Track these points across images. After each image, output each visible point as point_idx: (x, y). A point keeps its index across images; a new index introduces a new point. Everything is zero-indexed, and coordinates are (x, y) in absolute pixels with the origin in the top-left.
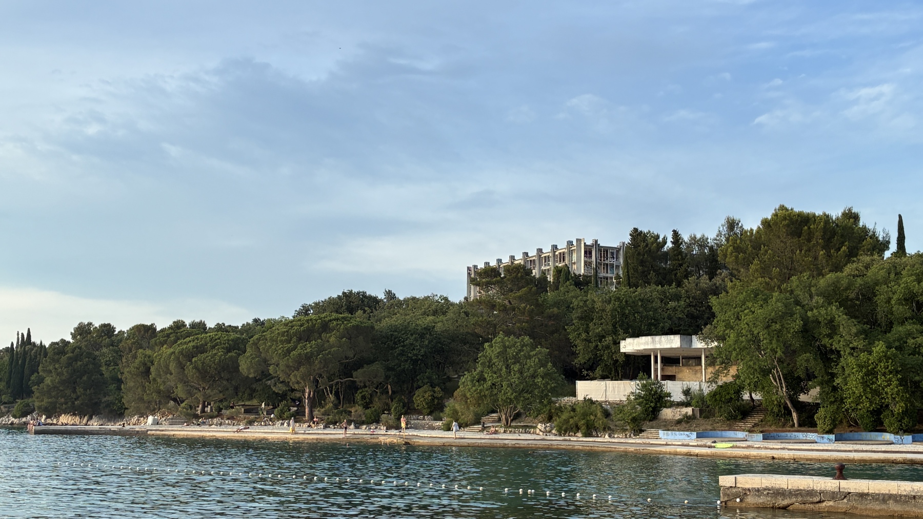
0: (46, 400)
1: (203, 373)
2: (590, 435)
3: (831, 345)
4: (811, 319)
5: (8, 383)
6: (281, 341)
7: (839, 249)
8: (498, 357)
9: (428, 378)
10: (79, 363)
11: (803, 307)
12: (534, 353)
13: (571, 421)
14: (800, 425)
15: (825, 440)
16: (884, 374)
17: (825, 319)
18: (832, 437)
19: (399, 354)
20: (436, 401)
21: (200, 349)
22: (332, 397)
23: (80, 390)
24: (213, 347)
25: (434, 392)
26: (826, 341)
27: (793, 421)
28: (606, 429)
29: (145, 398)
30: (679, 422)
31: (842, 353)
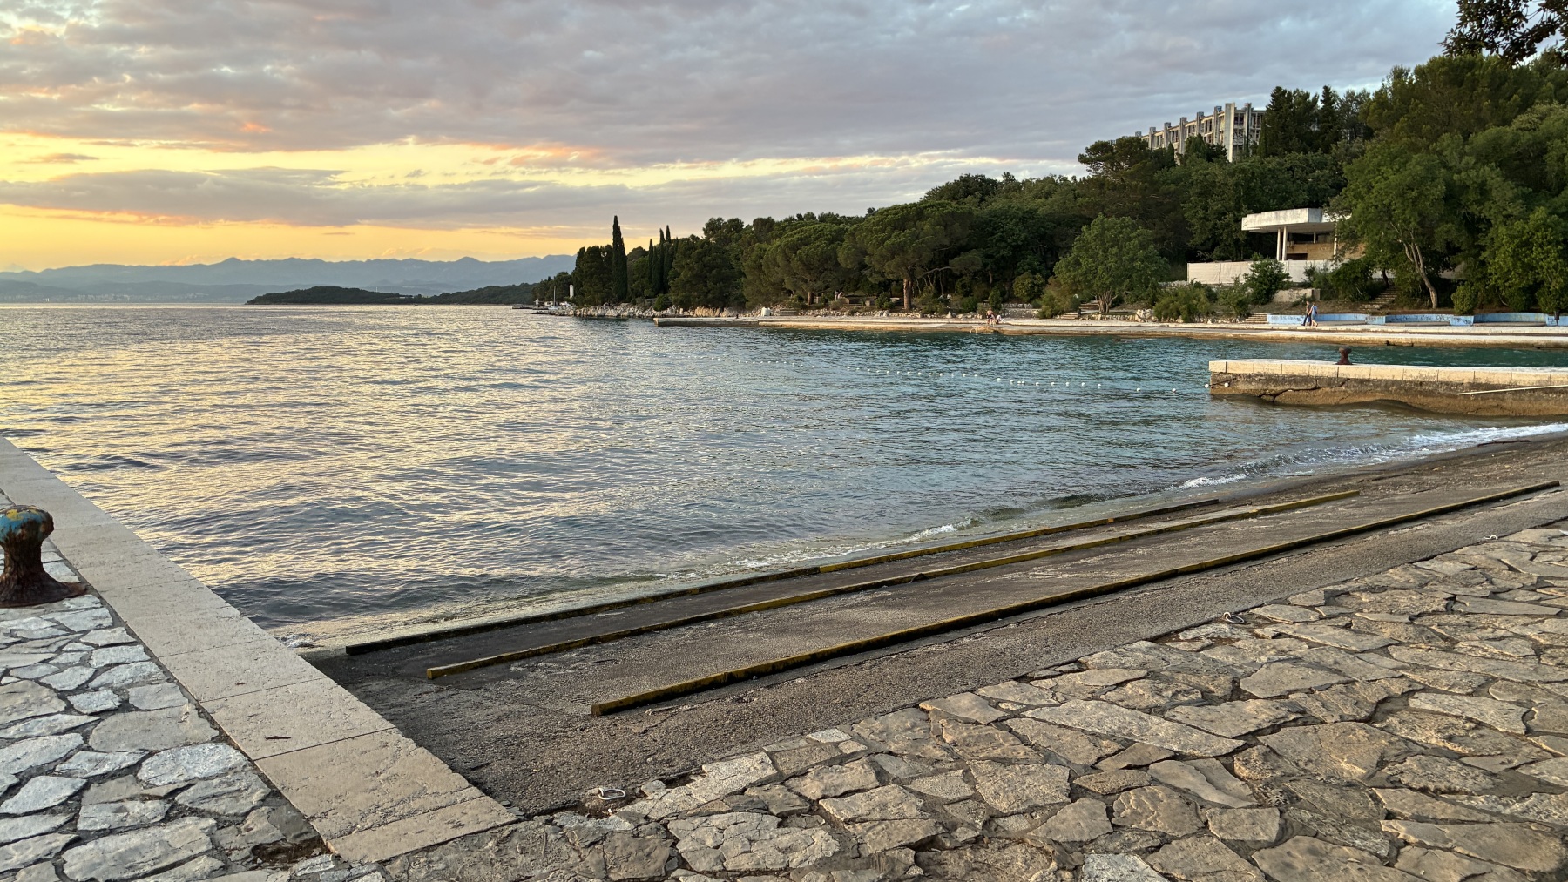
0: (681, 294)
1: (808, 266)
2: (1192, 321)
3: (1480, 213)
4: (1458, 183)
5: (650, 278)
6: (876, 230)
7: (1509, 99)
8: (1095, 240)
9: (1029, 264)
10: (708, 258)
11: (1450, 169)
12: (1134, 234)
13: (1172, 306)
14: (1439, 306)
15: (1462, 323)
16: (1541, 246)
17: (1474, 182)
18: (1471, 318)
19: (997, 241)
20: (1036, 288)
21: (805, 242)
22: (932, 287)
23: (710, 284)
24: (817, 239)
25: (1035, 279)
26: (1474, 209)
27: (1430, 301)
28: (1211, 314)
29: (763, 290)
30: (1295, 305)
31: (1493, 222)
